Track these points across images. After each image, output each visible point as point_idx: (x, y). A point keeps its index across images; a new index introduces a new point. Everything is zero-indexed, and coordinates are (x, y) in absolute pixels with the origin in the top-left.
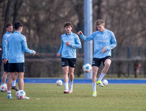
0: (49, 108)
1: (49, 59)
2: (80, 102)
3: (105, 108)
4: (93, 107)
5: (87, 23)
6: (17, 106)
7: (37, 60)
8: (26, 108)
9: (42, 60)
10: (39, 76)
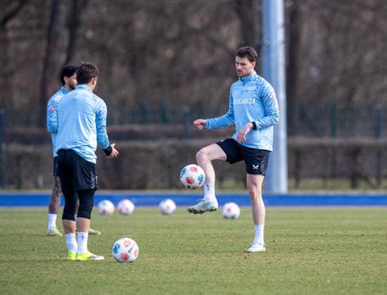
0: (214, 284)
1: (170, 142)
2: (289, 266)
3: (360, 284)
4: (328, 281)
5: (269, 47)
6: (129, 279)
7: (139, 144)
8: (155, 284)
9: (152, 145)
10: (142, 186)
